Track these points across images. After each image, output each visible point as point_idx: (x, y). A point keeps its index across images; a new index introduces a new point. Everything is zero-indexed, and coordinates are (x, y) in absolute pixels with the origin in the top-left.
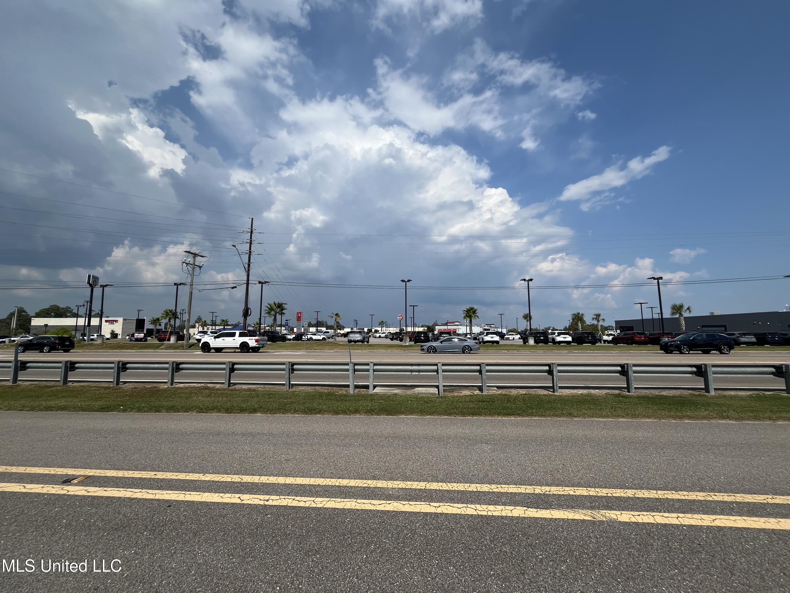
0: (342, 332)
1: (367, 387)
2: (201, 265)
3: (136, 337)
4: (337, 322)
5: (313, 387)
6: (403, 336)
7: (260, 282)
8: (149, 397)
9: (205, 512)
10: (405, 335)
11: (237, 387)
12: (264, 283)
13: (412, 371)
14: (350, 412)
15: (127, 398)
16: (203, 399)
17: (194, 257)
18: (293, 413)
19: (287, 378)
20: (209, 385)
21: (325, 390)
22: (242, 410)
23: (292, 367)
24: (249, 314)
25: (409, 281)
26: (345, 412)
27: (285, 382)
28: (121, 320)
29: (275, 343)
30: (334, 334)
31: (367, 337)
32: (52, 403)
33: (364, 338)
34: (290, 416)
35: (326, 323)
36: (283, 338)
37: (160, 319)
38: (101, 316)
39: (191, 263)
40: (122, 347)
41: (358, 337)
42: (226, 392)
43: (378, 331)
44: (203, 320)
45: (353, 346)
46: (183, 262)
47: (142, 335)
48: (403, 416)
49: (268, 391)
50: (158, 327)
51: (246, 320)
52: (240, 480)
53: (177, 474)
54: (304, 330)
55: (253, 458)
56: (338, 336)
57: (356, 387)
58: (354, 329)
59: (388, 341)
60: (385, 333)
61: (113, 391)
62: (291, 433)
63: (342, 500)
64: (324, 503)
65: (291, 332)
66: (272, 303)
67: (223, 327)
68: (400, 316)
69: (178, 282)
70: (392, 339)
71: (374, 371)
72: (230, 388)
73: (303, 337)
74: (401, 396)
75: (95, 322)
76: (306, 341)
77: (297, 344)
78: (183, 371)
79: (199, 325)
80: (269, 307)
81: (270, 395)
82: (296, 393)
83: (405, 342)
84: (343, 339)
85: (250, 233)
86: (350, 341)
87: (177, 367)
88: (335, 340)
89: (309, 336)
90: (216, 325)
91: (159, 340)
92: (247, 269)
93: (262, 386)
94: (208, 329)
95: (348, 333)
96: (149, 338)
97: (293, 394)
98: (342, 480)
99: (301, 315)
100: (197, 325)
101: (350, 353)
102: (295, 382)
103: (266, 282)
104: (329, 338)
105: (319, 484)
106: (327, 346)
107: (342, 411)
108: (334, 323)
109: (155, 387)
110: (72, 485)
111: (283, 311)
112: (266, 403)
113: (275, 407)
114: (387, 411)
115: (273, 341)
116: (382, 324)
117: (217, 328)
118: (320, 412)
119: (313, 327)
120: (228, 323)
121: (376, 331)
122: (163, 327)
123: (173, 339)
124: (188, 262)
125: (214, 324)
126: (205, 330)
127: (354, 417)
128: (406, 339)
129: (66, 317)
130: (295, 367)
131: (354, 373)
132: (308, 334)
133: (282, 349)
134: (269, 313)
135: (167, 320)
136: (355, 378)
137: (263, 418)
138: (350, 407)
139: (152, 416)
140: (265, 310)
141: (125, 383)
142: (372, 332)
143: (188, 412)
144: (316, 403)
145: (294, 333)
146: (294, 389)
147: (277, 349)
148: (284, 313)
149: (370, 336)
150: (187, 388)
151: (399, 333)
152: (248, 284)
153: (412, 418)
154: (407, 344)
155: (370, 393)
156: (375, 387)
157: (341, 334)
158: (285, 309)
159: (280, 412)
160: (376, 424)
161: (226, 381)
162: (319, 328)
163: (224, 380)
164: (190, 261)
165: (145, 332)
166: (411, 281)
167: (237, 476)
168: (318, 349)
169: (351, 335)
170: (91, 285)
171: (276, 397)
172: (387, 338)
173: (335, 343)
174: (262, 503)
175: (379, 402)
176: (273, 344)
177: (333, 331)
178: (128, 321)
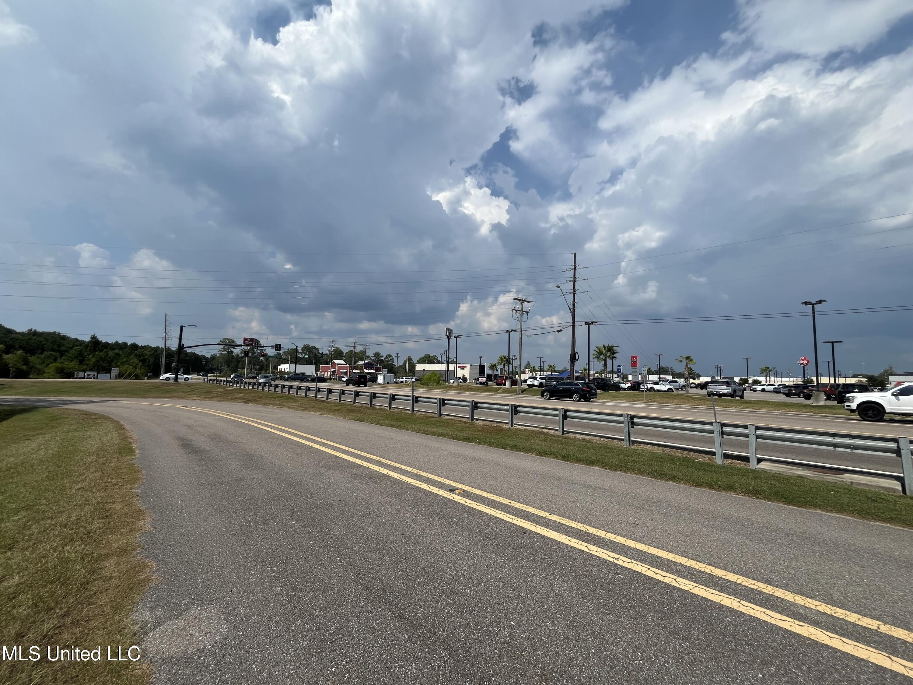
0: (697, 382)
1: (746, 459)
2: (528, 311)
3: (480, 381)
4: (689, 368)
5: (660, 448)
6: (812, 390)
7: (586, 323)
8: (496, 434)
9: (555, 549)
10: (815, 389)
11: (571, 435)
12: (590, 324)
13: (835, 445)
14: (719, 487)
15: (480, 433)
16: (540, 443)
17: (521, 304)
18: (638, 474)
19: (626, 433)
20: (544, 430)
21: (679, 454)
22: (579, 460)
23: (632, 421)
24: (577, 359)
25: (820, 302)
26: (710, 486)
27: (624, 438)
28: (468, 366)
29: (607, 393)
30: (684, 384)
31: (740, 390)
32: (434, 430)
33: (735, 391)
34: (634, 477)
35: (672, 369)
36: (616, 387)
37: (497, 365)
38: (455, 363)
39: (520, 309)
40: (470, 389)
41: (724, 389)
42: (560, 439)
43: (760, 382)
44: (532, 366)
45: (716, 400)
46: (513, 310)
47: (484, 380)
48: (820, 512)
49: (604, 445)
50: (496, 373)
51: (574, 365)
52: (585, 530)
53: (527, 507)
54: (642, 378)
55: (597, 511)
56: (691, 387)
57: (726, 456)
58: (716, 378)
59: (781, 398)
60: (774, 385)
61: (470, 426)
62: (638, 496)
63: (717, 593)
64: (691, 587)
65: (625, 380)
66: (601, 346)
67: (550, 373)
68: (802, 360)
69: (510, 329)
70: (788, 395)
71: (757, 437)
72: (564, 435)
73: (641, 387)
74: (813, 482)
75: (452, 367)
76: (646, 391)
77: (634, 395)
78: (521, 414)
79: (528, 371)
80: (598, 350)
81: (608, 449)
82: (638, 452)
83: (817, 400)
84: (698, 391)
85: (573, 271)
86: (709, 394)
87: (515, 410)
88: (687, 392)
89: (649, 386)
90: (543, 372)
91: (498, 384)
92: (572, 310)
93: (597, 438)
94: (536, 374)
95: (707, 383)
96: (489, 383)
97: (636, 452)
98: (714, 568)
99: (636, 359)
100: (527, 370)
101: (714, 411)
102: (635, 438)
103: (593, 323)
104: (678, 389)
105: (680, 563)
106: (675, 399)
107: (707, 483)
108: (684, 370)
109: (500, 426)
110: (455, 493)
111: (614, 356)
112: (604, 457)
113: (615, 464)
114: (785, 498)
115: (604, 390)
116: (766, 372)
117: (545, 374)
118: (673, 479)
119: (653, 374)
120: (555, 369)
121: (756, 382)
122: (499, 373)
123: (508, 383)
124: (516, 309)
125: (542, 370)
126: (534, 376)
127: (727, 496)
128: (818, 395)
129: (434, 364)
130: (635, 420)
131: (723, 437)
132: (647, 383)
133: (615, 400)
134: (598, 358)
135: (502, 366)
136: (723, 444)
137: (602, 472)
138: (719, 481)
139: (499, 451)
140: (594, 354)
141: (477, 420)
142: (748, 383)
143: (528, 453)
144: (667, 467)
145: (629, 381)
146: (635, 446)
147: (610, 399)
148: (615, 357)
149: (745, 389)
150: (525, 430)
151: (801, 386)
152: (573, 326)
153: (838, 517)
154: (822, 403)
155: (751, 467)
156: (759, 461)
157: (695, 384)
158: (616, 353)
159: (621, 470)
160: (767, 513)
161: (559, 428)
162: (661, 376)
163: (558, 427)
164: (518, 308)
165: (486, 376)
166: (825, 301)
167: (582, 525)
168: (663, 403)
169: (712, 386)
170: (448, 337)
171: (614, 452)
172: (777, 392)
173: (687, 396)
174: (611, 560)
175: (769, 482)
176: (605, 394)
177: (682, 380)
178: (473, 367)
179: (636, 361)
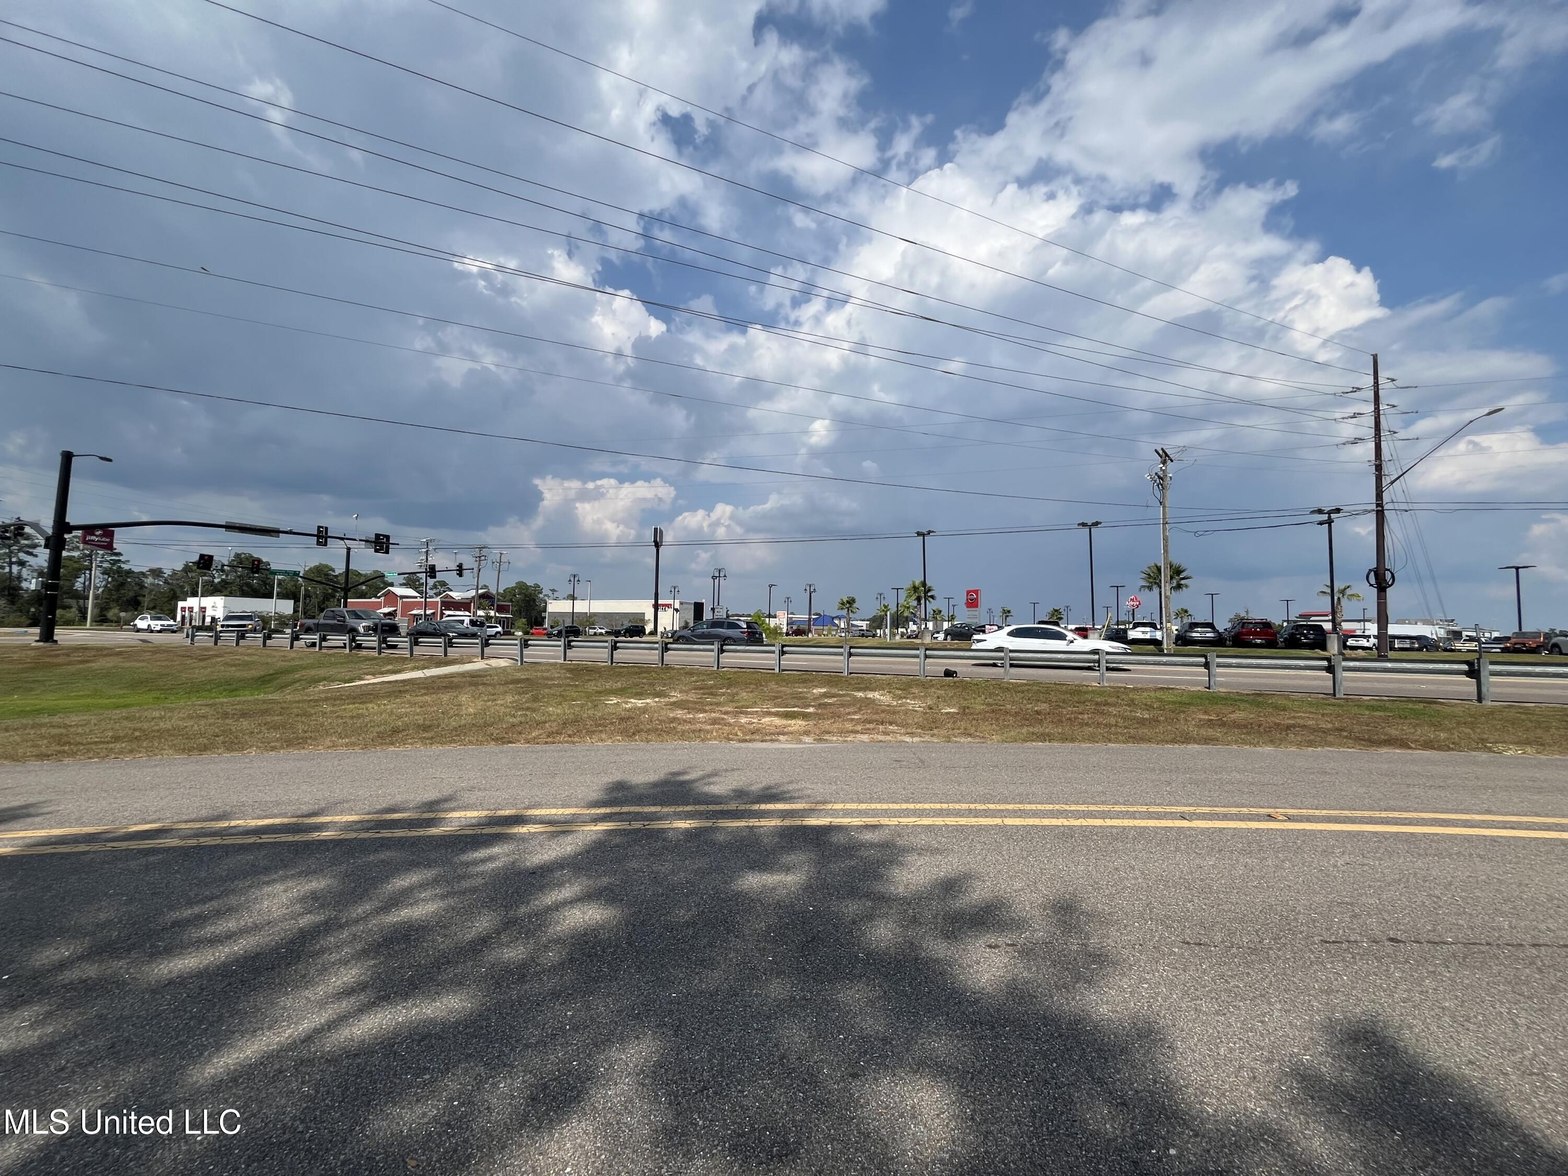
178: (685, 606)
179: (977, 599)
